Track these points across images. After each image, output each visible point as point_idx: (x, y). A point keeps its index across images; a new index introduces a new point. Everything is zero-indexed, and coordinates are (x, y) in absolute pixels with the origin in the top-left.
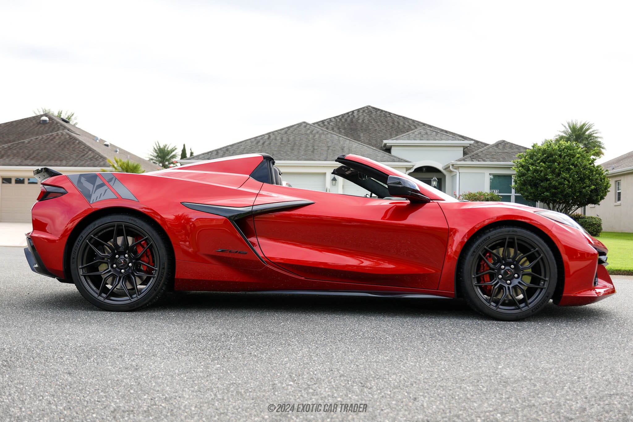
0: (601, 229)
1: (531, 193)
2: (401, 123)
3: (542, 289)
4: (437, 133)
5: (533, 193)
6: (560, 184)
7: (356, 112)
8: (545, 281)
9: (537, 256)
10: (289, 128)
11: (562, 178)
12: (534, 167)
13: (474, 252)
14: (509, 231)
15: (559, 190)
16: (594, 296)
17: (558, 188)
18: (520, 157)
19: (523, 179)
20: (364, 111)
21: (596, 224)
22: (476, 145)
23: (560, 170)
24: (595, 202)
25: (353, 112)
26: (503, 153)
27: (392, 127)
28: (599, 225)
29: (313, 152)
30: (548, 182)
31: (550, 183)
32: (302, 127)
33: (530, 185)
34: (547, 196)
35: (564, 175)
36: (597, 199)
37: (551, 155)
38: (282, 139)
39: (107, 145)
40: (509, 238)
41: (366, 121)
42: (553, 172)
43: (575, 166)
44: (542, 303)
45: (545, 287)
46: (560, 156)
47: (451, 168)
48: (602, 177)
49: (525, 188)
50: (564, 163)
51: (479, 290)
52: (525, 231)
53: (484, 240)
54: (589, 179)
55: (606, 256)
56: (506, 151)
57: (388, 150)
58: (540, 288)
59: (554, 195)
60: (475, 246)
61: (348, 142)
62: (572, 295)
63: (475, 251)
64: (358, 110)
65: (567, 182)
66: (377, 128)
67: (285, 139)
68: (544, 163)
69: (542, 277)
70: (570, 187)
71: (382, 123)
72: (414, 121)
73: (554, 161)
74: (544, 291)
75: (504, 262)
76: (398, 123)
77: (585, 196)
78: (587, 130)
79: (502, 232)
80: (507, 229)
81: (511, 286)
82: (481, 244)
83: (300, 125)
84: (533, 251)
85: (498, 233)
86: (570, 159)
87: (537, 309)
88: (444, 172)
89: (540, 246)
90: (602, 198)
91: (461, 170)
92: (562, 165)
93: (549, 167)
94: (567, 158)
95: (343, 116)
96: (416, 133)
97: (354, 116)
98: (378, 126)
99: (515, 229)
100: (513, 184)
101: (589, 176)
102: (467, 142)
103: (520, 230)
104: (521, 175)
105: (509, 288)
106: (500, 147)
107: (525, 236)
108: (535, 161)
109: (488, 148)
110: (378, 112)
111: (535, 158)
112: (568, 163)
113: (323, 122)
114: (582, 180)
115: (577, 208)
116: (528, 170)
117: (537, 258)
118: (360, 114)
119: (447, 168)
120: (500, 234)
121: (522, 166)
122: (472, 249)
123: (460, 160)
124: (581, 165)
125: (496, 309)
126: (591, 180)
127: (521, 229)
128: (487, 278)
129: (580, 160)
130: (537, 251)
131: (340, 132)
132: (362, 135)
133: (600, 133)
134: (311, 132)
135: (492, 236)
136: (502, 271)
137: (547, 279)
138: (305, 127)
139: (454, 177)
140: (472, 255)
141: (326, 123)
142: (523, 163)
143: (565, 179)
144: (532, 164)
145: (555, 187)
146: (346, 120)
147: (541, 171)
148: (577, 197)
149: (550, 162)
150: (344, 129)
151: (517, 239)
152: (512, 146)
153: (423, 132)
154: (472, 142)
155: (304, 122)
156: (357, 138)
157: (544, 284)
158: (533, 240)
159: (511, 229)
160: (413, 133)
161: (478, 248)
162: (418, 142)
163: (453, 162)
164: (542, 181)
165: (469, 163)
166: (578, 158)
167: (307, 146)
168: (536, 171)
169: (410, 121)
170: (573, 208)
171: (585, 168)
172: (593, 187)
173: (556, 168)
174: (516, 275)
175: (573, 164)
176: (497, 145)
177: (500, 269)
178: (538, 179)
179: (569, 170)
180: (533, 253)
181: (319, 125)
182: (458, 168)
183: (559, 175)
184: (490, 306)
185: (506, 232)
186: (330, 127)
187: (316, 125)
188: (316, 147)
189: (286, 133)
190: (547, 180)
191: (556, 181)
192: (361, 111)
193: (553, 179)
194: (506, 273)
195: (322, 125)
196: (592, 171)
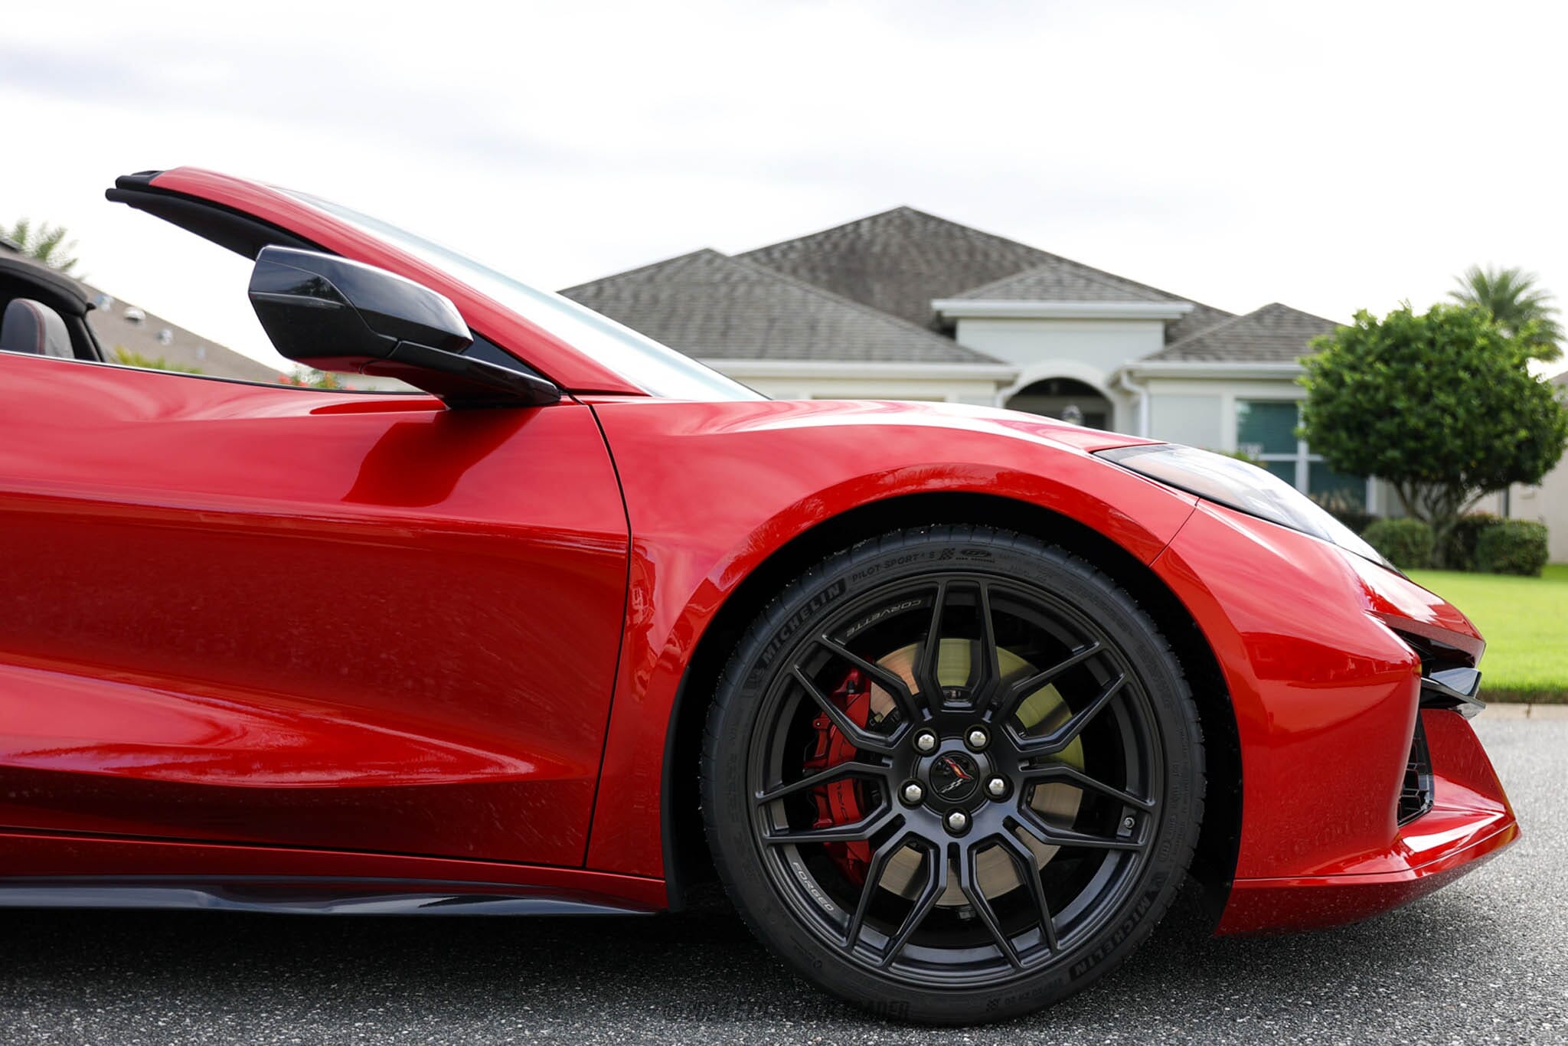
0: (1546, 556)
1: (1347, 452)
2: (995, 256)
3: (1125, 856)
4: (1090, 281)
5: (1356, 452)
6: (1431, 424)
7: (866, 224)
8: (1140, 813)
9: (1103, 679)
10: (660, 266)
11: (1436, 407)
12: (1357, 376)
13: (761, 664)
14: (947, 554)
15: (1428, 443)
16: (1399, 878)
17: (1427, 438)
18: (1319, 347)
19: (1326, 409)
20: (889, 222)
21: (1531, 541)
22: (1201, 316)
23: (1430, 385)
24: (1531, 477)
25: (857, 224)
26: (1276, 337)
27: (966, 267)
28: (1541, 545)
29: (724, 334)
30: (1397, 420)
31: (1403, 424)
32: (701, 263)
33: (1348, 430)
34: (1394, 460)
35: (1443, 398)
36: (1536, 467)
37: (1406, 341)
38: (636, 297)
39: (134, 320)
40: (950, 591)
41: (894, 249)
42: (1411, 390)
43: (1474, 372)
44: (1124, 928)
45: (1140, 843)
46: (1432, 343)
47: (1126, 383)
48: (1549, 404)
49: (1331, 437)
50: (1441, 364)
51: (798, 866)
52: (1032, 551)
53: (817, 600)
54: (1513, 411)
55: (1477, 669)
56: (1281, 332)
57: (947, 329)
58: (1116, 850)
59: (1413, 456)
60: (765, 634)
61: (830, 306)
62: (1294, 882)
63: (767, 658)
64: (874, 219)
65: (1448, 420)
66: (924, 268)
67: (645, 297)
68: (1387, 363)
69: (1129, 793)
70: (1458, 433)
71: (939, 253)
72: (1030, 250)
73: (1414, 358)
74: (1134, 866)
75: (928, 717)
76: (986, 255)
77: (1501, 458)
78: (1519, 290)
79: (908, 559)
80: (940, 541)
81: (964, 843)
82: (800, 620)
83: (694, 257)
84: (1079, 653)
85: (889, 564)
86: (1459, 354)
87: (1097, 959)
88: (1110, 394)
89: (1112, 627)
90: (1549, 466)
91: (1155, 388)
92: (1435, 370)
93: (1401, 375)
94: (1451, 351)
95: (828, 234)
96: (1030, 281)
97: (859, 236)
98: (928, 262)
99: (980, 540)
100: (1301, 426)
101: (1513, 402)
102: (1172, 309)
103: (1007, 544)
104: (1321, 399)
105: (954, 850)
106: (1268, 320)
107: (1033, 575)
108: (1361, 359)
109: (1233, 326)
110: (932, 225)
111: (1360, 350)
112: (1453, 363)
113: (768, 251)
114: (1492, 413)
115: (1479, 497)
116: (1340, 383)
117: (1099, 691)
118: (879, 229)
119: (1115, 383)
120: (898, 570)
121: (1325, 374)
122: (751, 653)
123: (1150, 358)
124: (1490, 370)
125: (884, 968)
126: (1518, 414)
127: (1015, 539)
128: (843, 798)
129: (1486, 355)
130: (1099, 656)
131: (814, 281)
132: (877, 288)
133: (1554, 297)
134: (726, 279)
135: (854, 577)
136: (926, 763)
137: (1150, 803)
138: (710, 262)
139: (1135, 408)
140: (751, 682)
141: (777, 255)
142: (1327, 366)
143: (1444, 409)
144: (1353, 368)
145: (1417, 435)
146: (836, 246)
147: (1377, 388)
148: (1480, 462)
149: (1402, 360)
150: (829, 270)
151: (994, 594)
152: (1301, 319)
153: (1049, 276)
154: (1187, 308)
155: (708, 251)
156: (861, 297)
157: (1136, 829)
158: (1076, 598)
159: (961, 540)
160: (1021, 281)
161: (782, 642)
162: (1033, 306)
163: (1130, 363)
164: (1380, 417)
165: (1175, 365)
166: (1482, 349)
167: (709, 318)
168: (1362, 387)
169: (1021, 251)
170: (1470, 496)
171: (1500, 377)
172: (1523, 434)
173: (1419, 378)
174: (997, 785)
175: (1467, 368)
176: (1259, 316)
177: (911, 753)
178: (1368, 411)
179: (1455, 383)
180: (1081, 665)
181: (756, 260)
182: (1145, 380)
183: (1427, 398)
184: (849, 949)
185: (932, 554)
186: (787, 266)
187: (746, 260)
188: (735, 322)
189: (650, 279)
190: (1393, 412)
191: (1420, 416)
192: (882, 221)
193: (1409, 410)
194: (939, 772)
195: (764, 259)
196: (1519, 387)
